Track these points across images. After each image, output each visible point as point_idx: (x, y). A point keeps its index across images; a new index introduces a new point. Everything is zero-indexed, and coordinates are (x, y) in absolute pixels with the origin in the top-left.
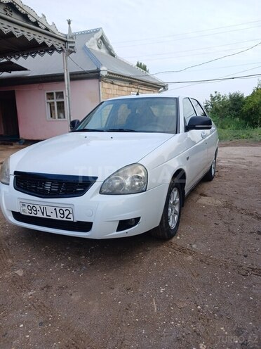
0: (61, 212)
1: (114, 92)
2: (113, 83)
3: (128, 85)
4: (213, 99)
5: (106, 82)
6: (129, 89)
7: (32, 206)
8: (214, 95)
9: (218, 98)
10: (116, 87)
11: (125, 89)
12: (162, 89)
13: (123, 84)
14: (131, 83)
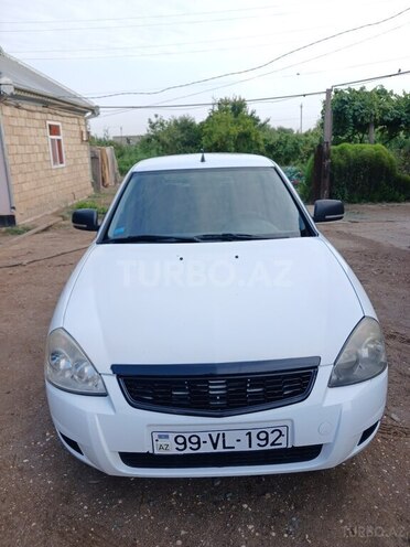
0: (263, 436)
1: (22, 122)
2: (18, 107)
3: (40, 109)
4: (153, 126)
5: (7, 105)
6: (44, 116)
7: (187, 436)
8: (154, 120)
9: (162, 124)
10: (24, 113)
11: (38, 115)
12: (89, 114)
13: (33, 108)
14: (46, 105)
